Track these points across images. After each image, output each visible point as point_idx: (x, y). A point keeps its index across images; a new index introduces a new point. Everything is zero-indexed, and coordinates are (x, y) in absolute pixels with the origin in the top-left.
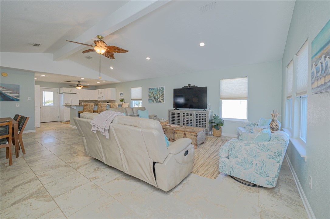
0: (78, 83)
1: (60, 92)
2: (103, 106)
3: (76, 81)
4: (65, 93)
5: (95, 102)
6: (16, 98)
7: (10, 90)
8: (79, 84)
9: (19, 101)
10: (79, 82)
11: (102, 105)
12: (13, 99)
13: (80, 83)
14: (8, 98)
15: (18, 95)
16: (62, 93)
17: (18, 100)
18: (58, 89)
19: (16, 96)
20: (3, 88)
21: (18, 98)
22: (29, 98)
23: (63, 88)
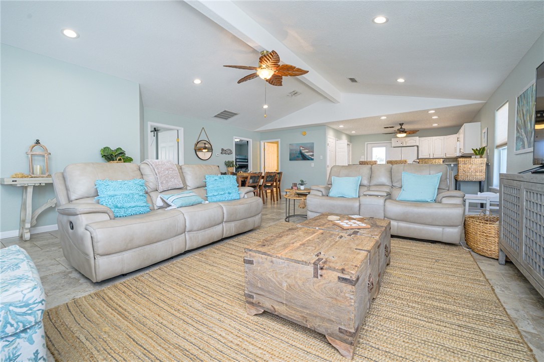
0: (399, 127)
7: (307, 149)
8: (401, 128)
9: (312, 161)
10: (401, 124)
12: (309, 158)
13: (403, 127)
14: (306, 157)
15: (312, 154)
17: (313, 159)
19: (311, 155)
20: (303, 147)
21: (312, 157)
22: (321, 156)
23: (392, 139)
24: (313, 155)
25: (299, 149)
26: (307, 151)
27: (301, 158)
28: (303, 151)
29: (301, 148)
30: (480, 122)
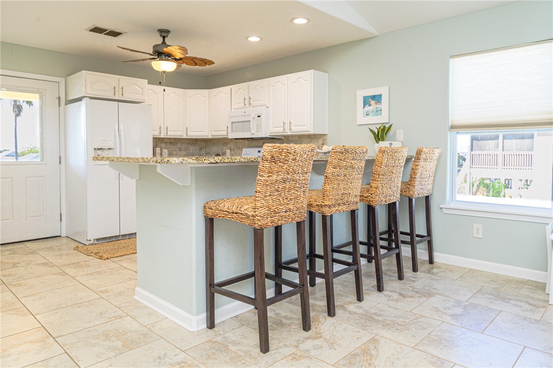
1: (66, 95)
3: (143, 29)
4: (91, 98)
8: (164, 42)
10: (164, 33)
16: (80, 99)
18: (55, 79)
23: (84, 72)
30: (327, 74)
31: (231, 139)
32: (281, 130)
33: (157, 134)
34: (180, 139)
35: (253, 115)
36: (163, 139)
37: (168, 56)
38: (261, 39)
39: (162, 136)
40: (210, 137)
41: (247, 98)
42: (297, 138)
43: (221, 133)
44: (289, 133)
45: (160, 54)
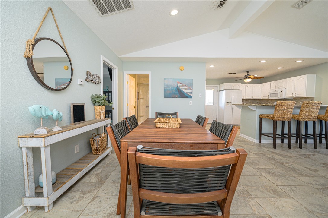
1: (219, 89)
2: (313, 108)
4: (226, 90)
5: (259, 101)
6: (189, 94)
8: (248, 74)
9: (191, 99)
10: (248, 72)
11: (311, 106)
12: (188, 96)
14: (184, 95)
15: (190, 91)
16: (223, 90)
17: (191, 97)
18: (217, 85)
19: (189, 93)
20: (181, 84)
21: (191, 95)
22: (200, 94)
23: (225, 83)
24: (191, 93)
25: (176, 85)
26: (186, 87)
27: (178, 95)
28: (181, 88)
29: (179, 85)
30: (315, 75)
31: (270, 99)
32: (291, 96)
33: (243, 98)
34: (250, 99)
35: (279, 91)
36: (245, 99)
37: (249, 78)
38: (283, 67)
39: (244, 99)
40: (261, 99)
41: (277, 86)
42: (299, 99)
43: (266, 97)
44: (295, 97)
45: (246, 77)
